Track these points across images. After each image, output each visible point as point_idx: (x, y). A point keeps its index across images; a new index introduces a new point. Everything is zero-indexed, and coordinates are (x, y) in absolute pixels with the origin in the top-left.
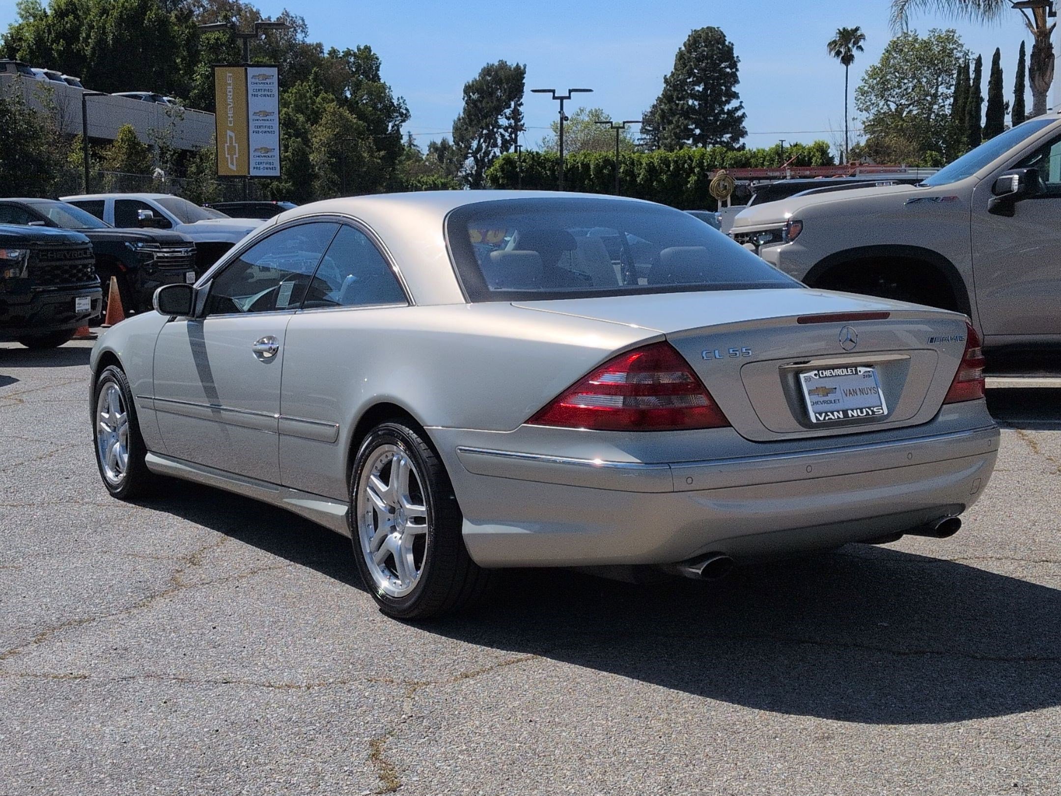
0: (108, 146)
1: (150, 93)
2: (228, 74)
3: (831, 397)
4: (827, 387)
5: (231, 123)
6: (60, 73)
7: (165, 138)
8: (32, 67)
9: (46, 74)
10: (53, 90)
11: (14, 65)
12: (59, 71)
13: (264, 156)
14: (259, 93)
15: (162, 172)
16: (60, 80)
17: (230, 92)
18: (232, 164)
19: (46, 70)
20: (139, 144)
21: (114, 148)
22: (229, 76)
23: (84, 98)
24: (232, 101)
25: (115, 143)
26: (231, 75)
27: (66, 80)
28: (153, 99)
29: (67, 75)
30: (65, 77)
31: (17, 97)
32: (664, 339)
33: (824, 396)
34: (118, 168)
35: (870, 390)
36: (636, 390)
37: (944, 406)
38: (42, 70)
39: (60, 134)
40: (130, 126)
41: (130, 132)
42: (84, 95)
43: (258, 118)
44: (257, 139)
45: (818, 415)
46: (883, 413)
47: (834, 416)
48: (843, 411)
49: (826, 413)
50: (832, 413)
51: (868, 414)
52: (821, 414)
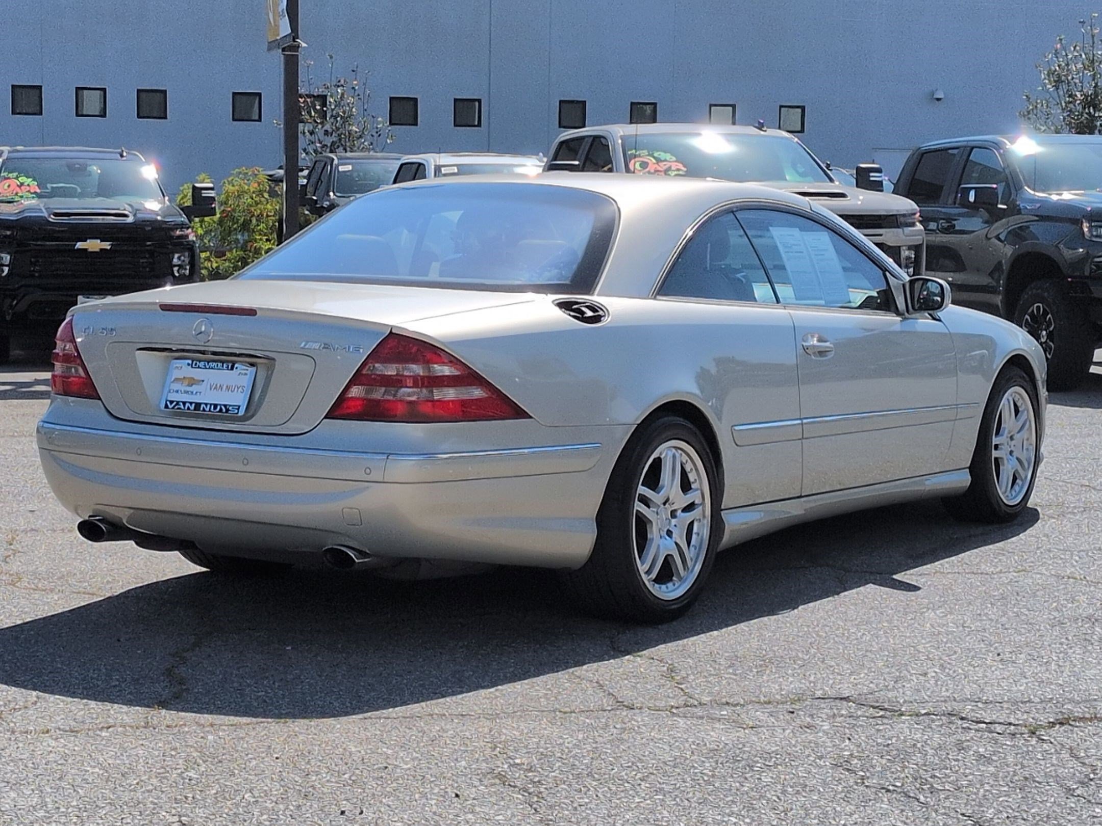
4: (194, 378)
33: (187, 386)
35: (238, 388)
45: (168, 403)
46: (237, 413)
47: (184, 406)
48: (196, 404)
49: (178, 403)
50: (184, 403)
51: (221, 410)
52: (171, 402)
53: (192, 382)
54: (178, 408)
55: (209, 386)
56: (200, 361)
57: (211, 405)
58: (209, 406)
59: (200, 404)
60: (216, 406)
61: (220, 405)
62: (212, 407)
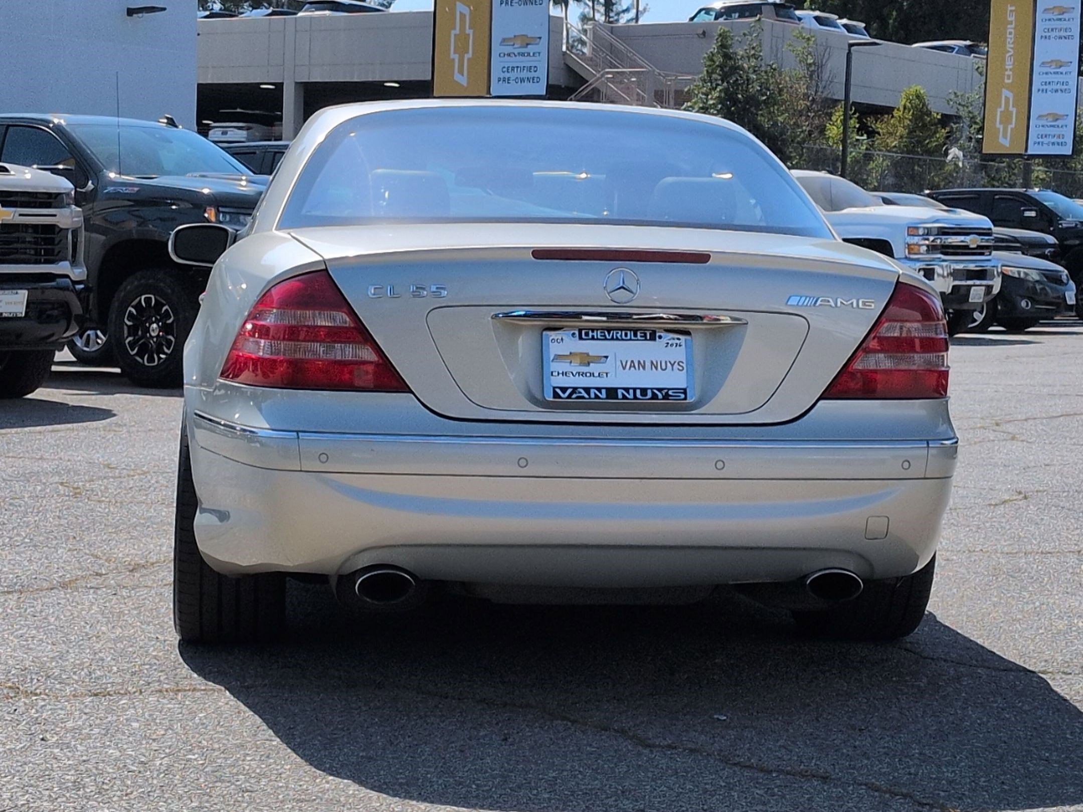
0: (886, 116)
1: (968, 43)
2: (1010, 8)
3: (594, 368)
4: (590, 354)
5: (1009, 79)
6: (836, 17)
7: (972, 105)
8: (796, 9)
9: (817, 18)
10: (813, 39)
11: (772, 7)
12: (835, 14)
13: (1051, 126)
14: (1053, 34)
15: (960, 154)
16: (836, 26)
17: (1010, 33)
18: (1005, 137)
19: (817, 13)
20: (929, 114)
21: (893, 119)
22: (1011, 11)
23: (850, 50)
24: (1012, 46)
25: (895, 113)
26: (1013, 8)
27: (845, 26)
28: (970, 50)
29: (849, 19)
30: (845, 21)
31: (753, 48)
32: (324, 267)
33: (580, 365)
34: (895, 147)
35: (672, 365)
36: (292, 333)
37: (821, 402)
38: (811, 13)
39: (813, 100)
40: (918, 88)
41: (918, 97)
42: (851, 45)
43: (1048, 70)
44: (1041, 103)
45: (558, 391)
46: (685, 399)
47: (589, 394)
48: (608, 389)
49: (575, 389)
50: (587, 390)
51: (655, 397)
52: (564, 390)
53: (587, 359)
54: (578, 398)
55: (619, 363)
56: (593, 331)
57: (635, 390)
58: (631, 391)
59: (616, 389)
60: (644, 391)
61: (652, 389)
62: (638, 392)
